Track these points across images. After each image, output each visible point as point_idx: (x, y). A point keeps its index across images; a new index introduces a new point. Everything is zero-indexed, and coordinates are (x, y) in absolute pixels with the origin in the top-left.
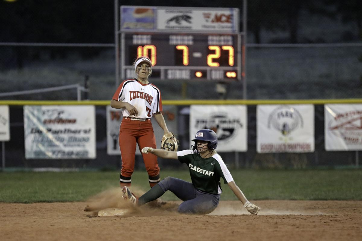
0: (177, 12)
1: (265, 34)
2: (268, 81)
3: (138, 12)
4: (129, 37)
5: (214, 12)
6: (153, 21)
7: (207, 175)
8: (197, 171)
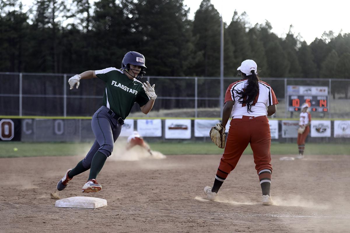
0: (307, 88)
1: (337, 96)
2: (338, 112)
3: (294, 88)
4: (290, 97)
5: (319, 88)
6: (298, 91)
7: (131, 92)
8: (122, 88)
